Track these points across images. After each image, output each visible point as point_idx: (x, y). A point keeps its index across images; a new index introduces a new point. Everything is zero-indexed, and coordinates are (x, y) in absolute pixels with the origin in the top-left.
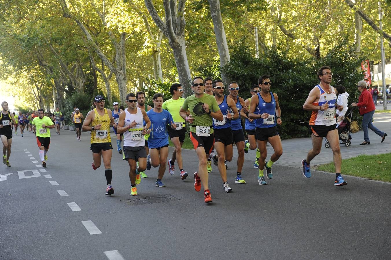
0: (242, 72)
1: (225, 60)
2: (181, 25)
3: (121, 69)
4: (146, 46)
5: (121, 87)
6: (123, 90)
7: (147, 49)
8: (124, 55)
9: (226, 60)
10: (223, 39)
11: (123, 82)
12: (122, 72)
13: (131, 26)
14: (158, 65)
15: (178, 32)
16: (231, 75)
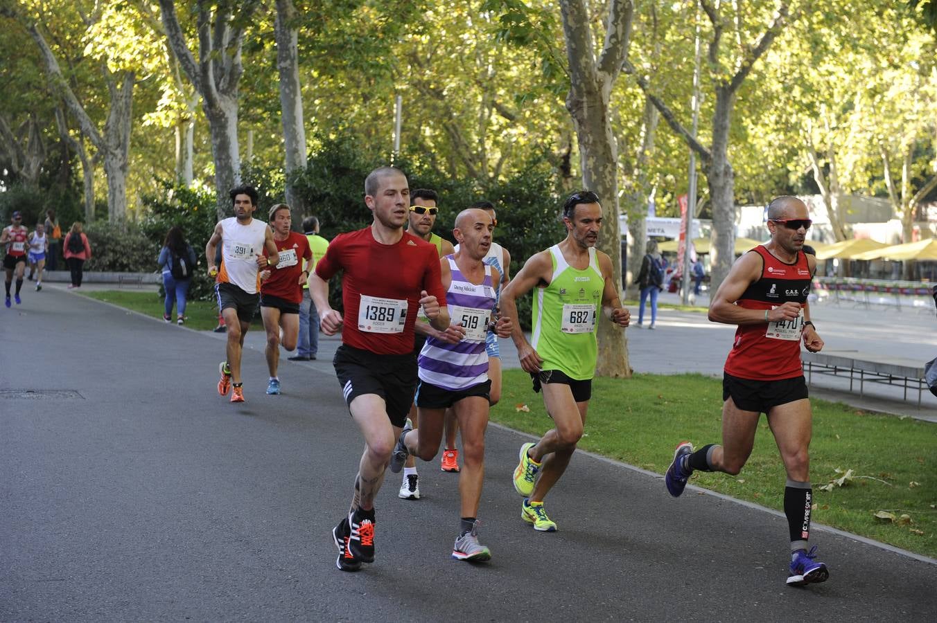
0: (325, 189)
1: (294, 160)
2: (232, 74)
3: (118, 146)
4: (163, 106)
5: (112, 185)
6: (117, 194)
7: (165, 112)
8: (128, 114)
9: (297, 161)
10: (294, 118)
11: (119, 174)
12: (118, 152)
13: (139, 57)
14: (187, 149)
15: (225, 87)
16: (301, 191)
